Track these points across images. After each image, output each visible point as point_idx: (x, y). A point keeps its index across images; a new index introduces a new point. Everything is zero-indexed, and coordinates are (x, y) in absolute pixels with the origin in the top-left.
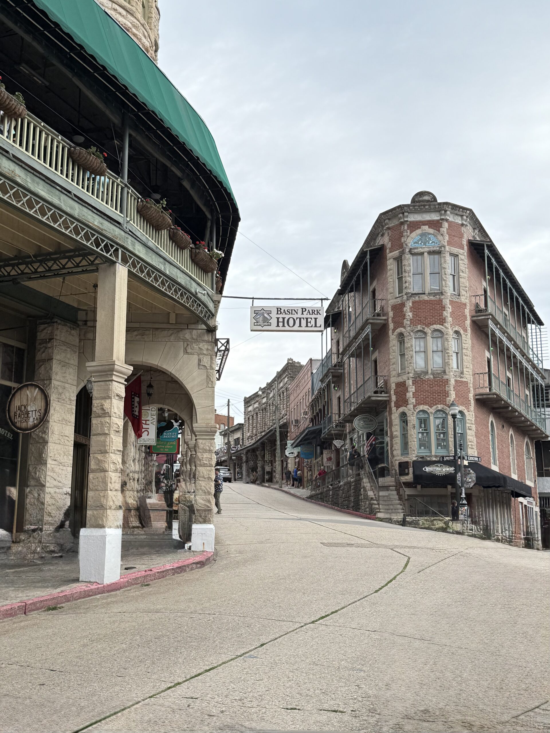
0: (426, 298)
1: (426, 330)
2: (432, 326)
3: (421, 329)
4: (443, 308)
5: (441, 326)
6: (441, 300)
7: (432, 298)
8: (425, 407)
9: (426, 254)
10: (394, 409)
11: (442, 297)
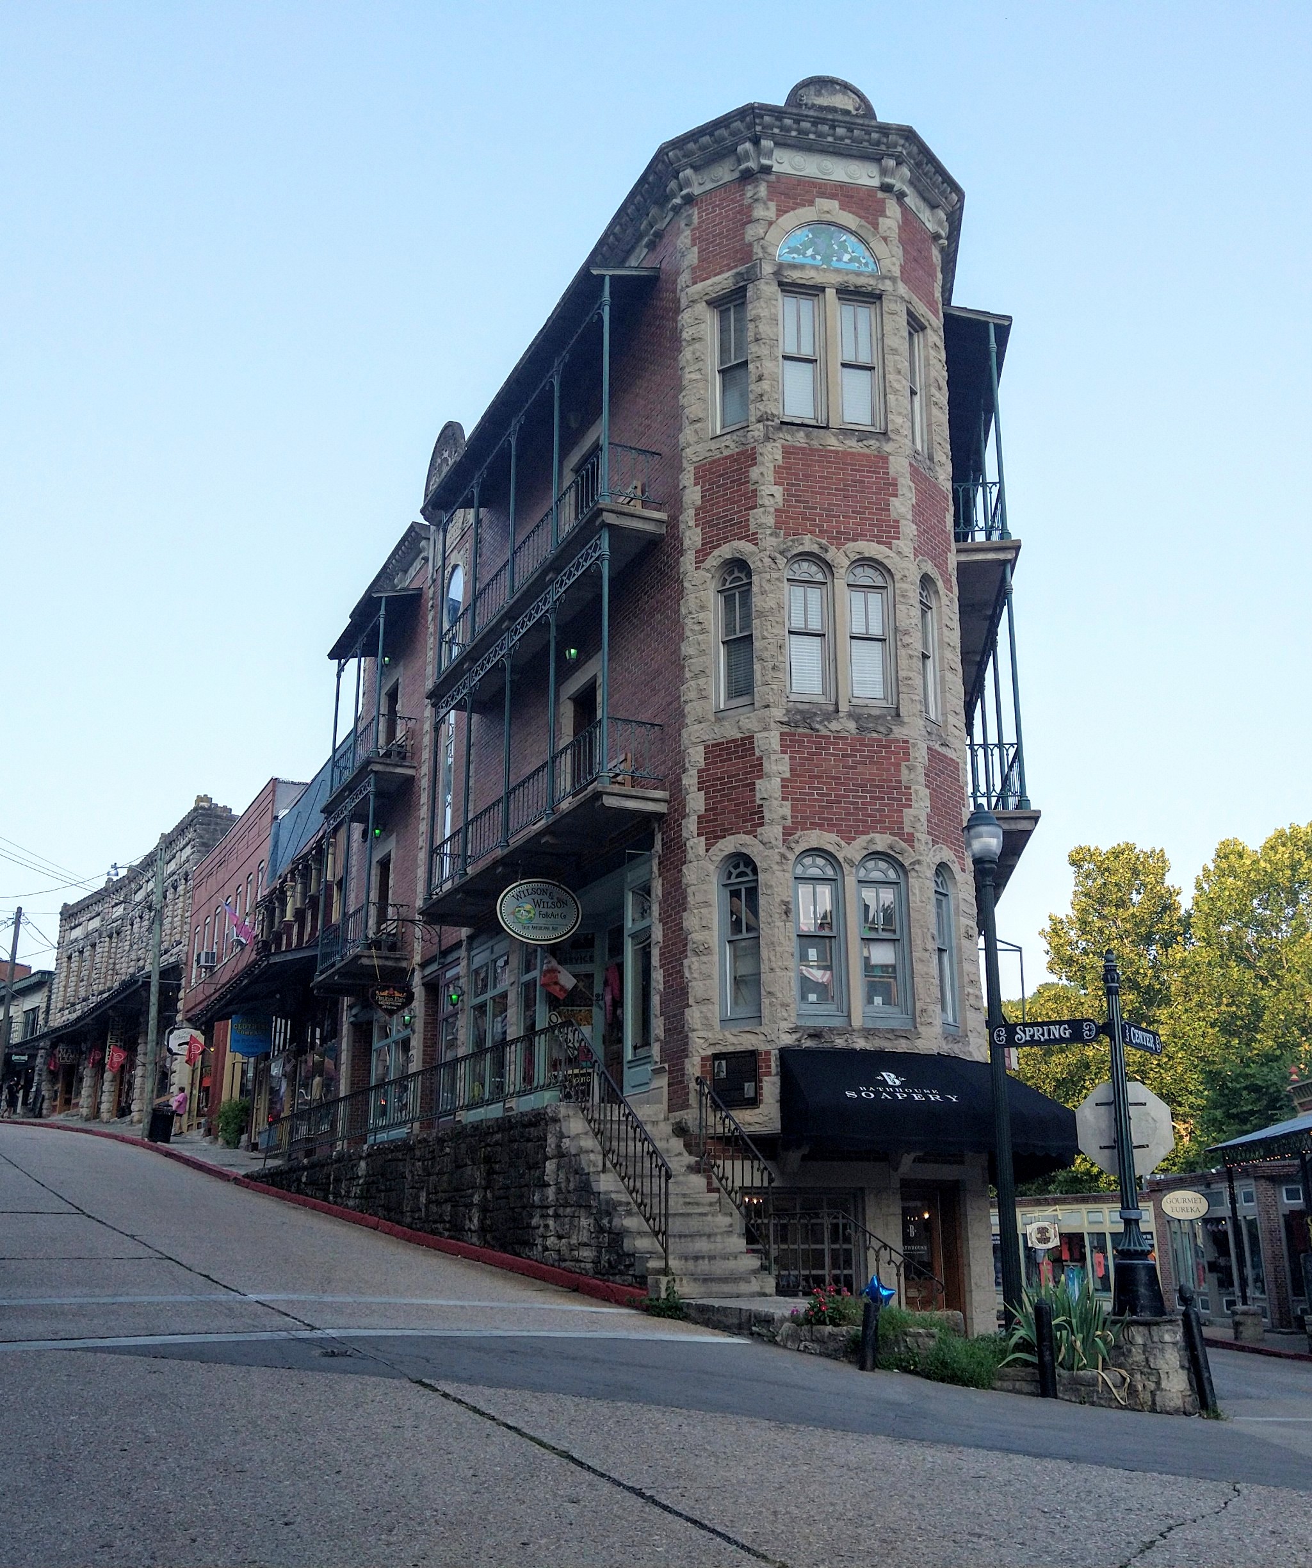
0: (832, 442)
1: (833, 555)
2: (850, 545)
3: (815, 549)
4: (890, 487)
5: (882, 548)
6: (883, 459)
7: (852, 444)
8: (827, 839)
9: (830, 293)
10: (696, 845)
11: (888, 448)
